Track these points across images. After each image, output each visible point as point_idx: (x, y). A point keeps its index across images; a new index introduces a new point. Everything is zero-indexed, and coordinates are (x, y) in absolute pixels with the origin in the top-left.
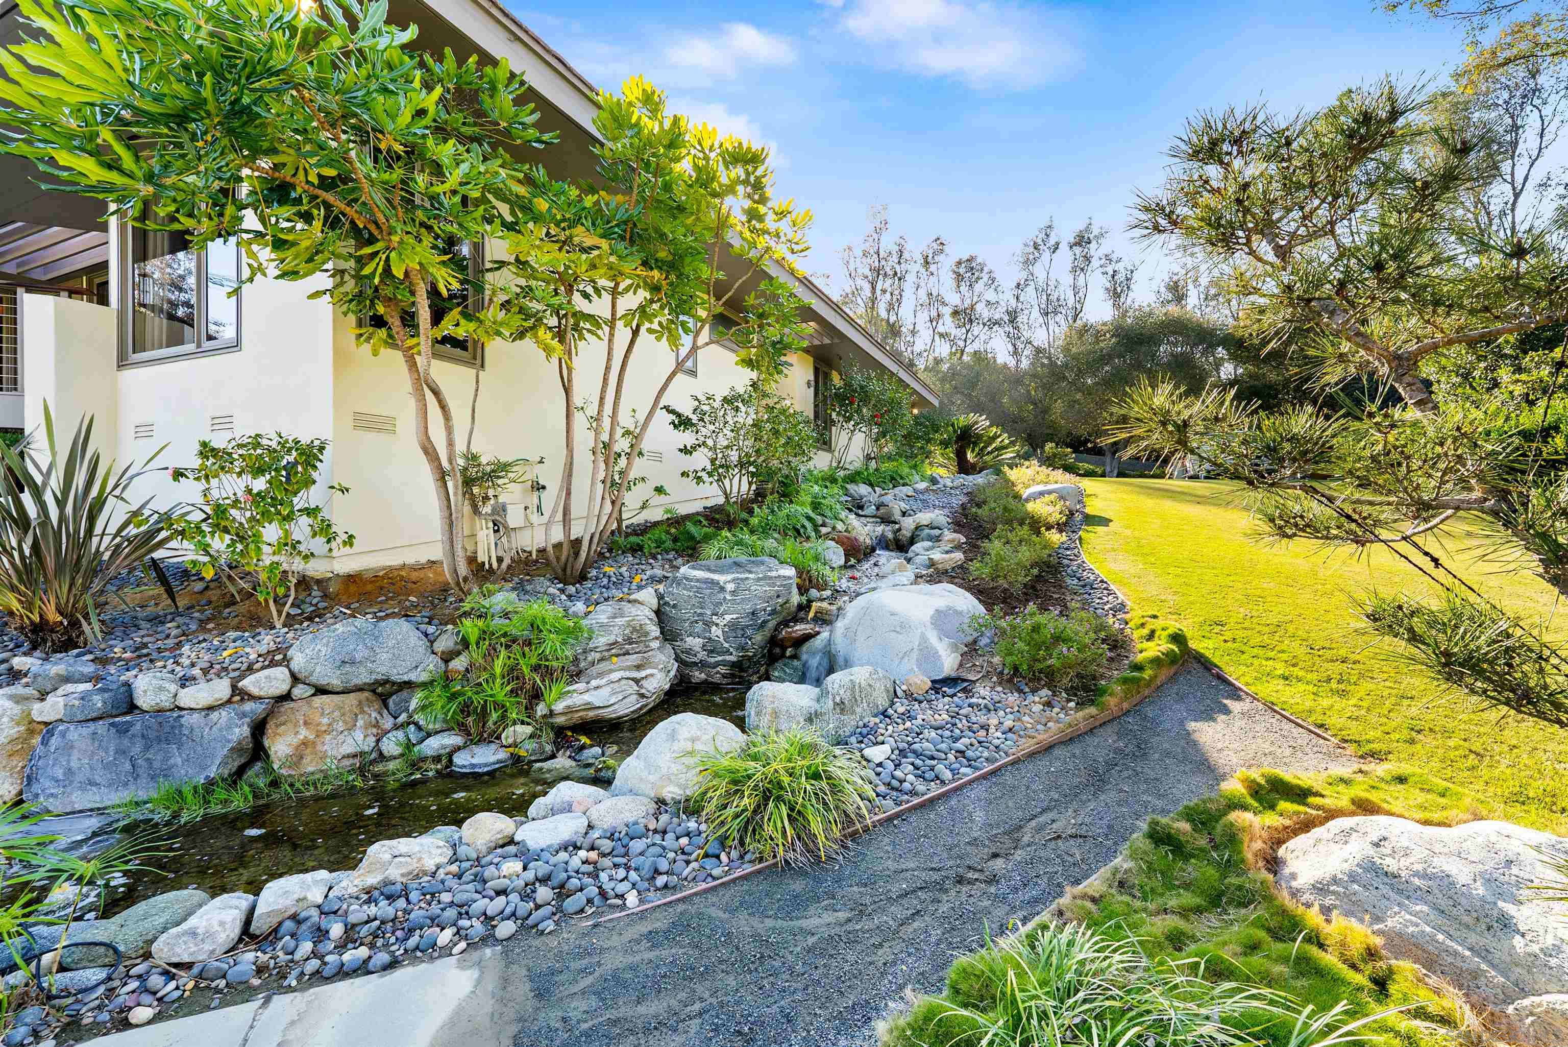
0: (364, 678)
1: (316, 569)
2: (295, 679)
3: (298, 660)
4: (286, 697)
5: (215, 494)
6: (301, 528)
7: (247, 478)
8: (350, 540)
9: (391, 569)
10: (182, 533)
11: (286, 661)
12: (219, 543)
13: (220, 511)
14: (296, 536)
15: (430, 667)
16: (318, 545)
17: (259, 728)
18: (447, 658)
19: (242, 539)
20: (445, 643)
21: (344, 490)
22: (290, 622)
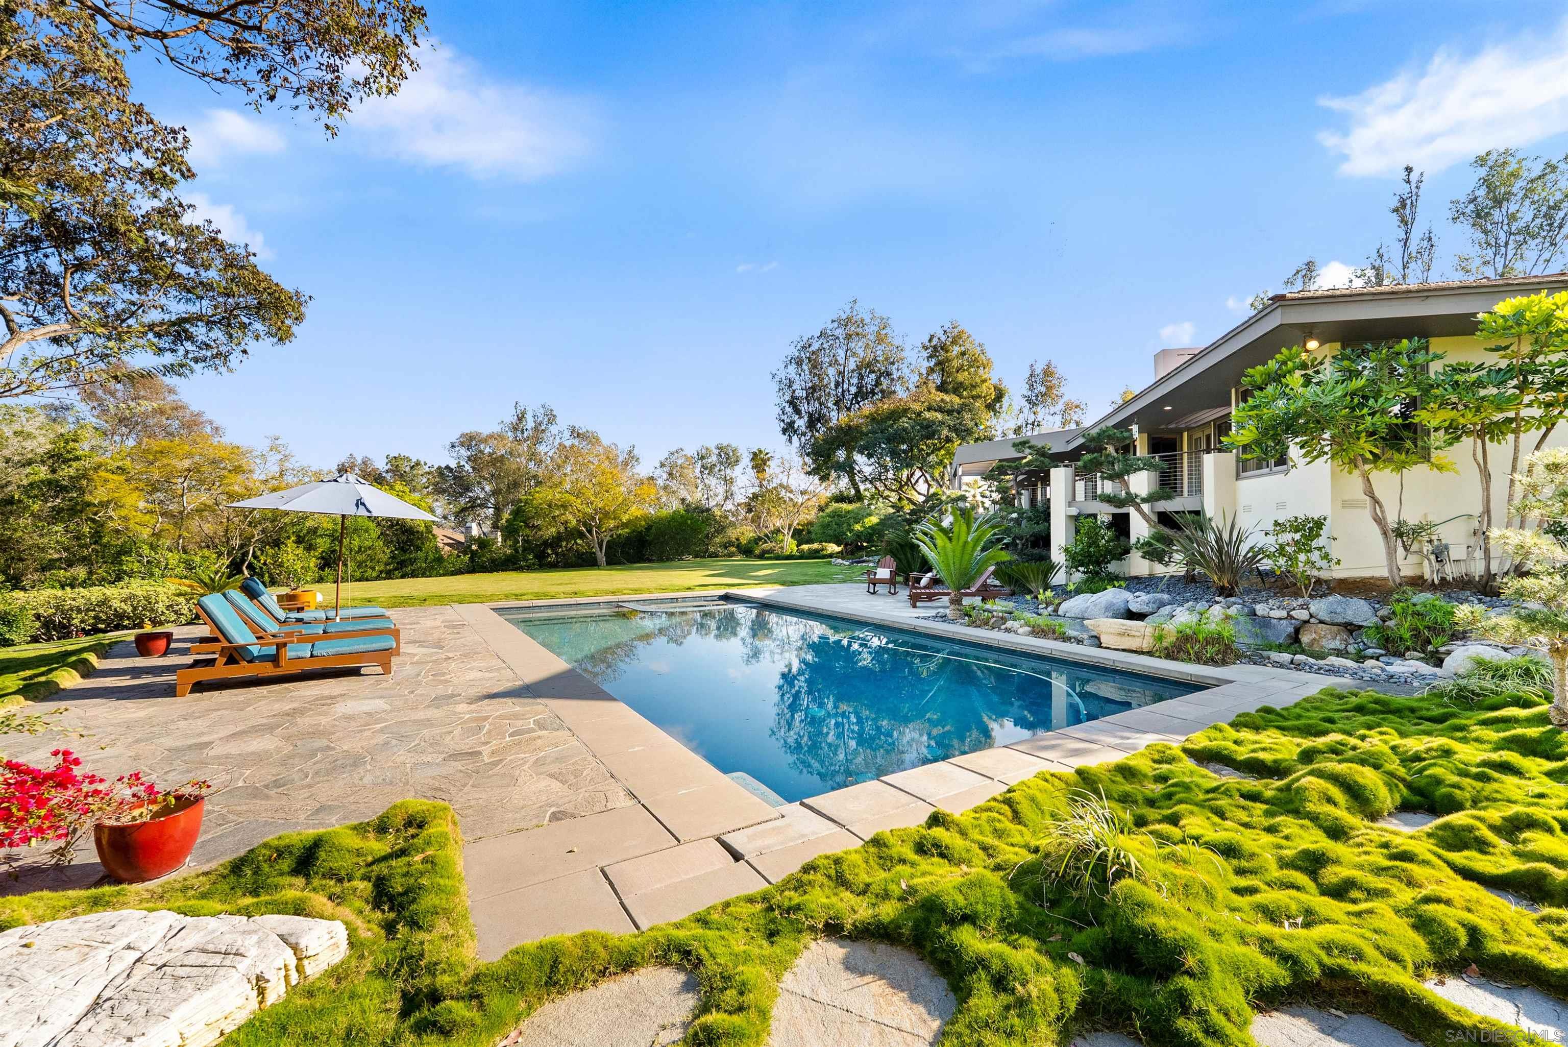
0: (1340, 620)
1: (1324, 575)
2: (1311, 616)
3: (1313, 608)
4: (1307, 622)
5: (1280, 541)
6: (1315, 556)
7: (1292, 535)
8: (1338, 562)
9: (1365, 578)
10: (1268, 556)
11: (1308, 609)
12: (1282, 561)
13: (1282, 547)
14: (1313, 559)
15: (1374, 620)
16: (1324, 563)
17: (1297, 631)
18: (1384, 619)
19: (1291, 559)
20: (1383, 612)
21: (1334, 539)
22: (1311, 596)
